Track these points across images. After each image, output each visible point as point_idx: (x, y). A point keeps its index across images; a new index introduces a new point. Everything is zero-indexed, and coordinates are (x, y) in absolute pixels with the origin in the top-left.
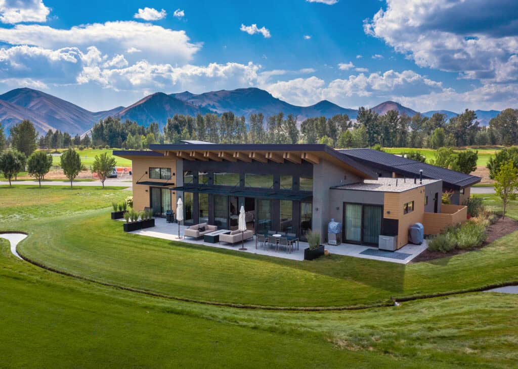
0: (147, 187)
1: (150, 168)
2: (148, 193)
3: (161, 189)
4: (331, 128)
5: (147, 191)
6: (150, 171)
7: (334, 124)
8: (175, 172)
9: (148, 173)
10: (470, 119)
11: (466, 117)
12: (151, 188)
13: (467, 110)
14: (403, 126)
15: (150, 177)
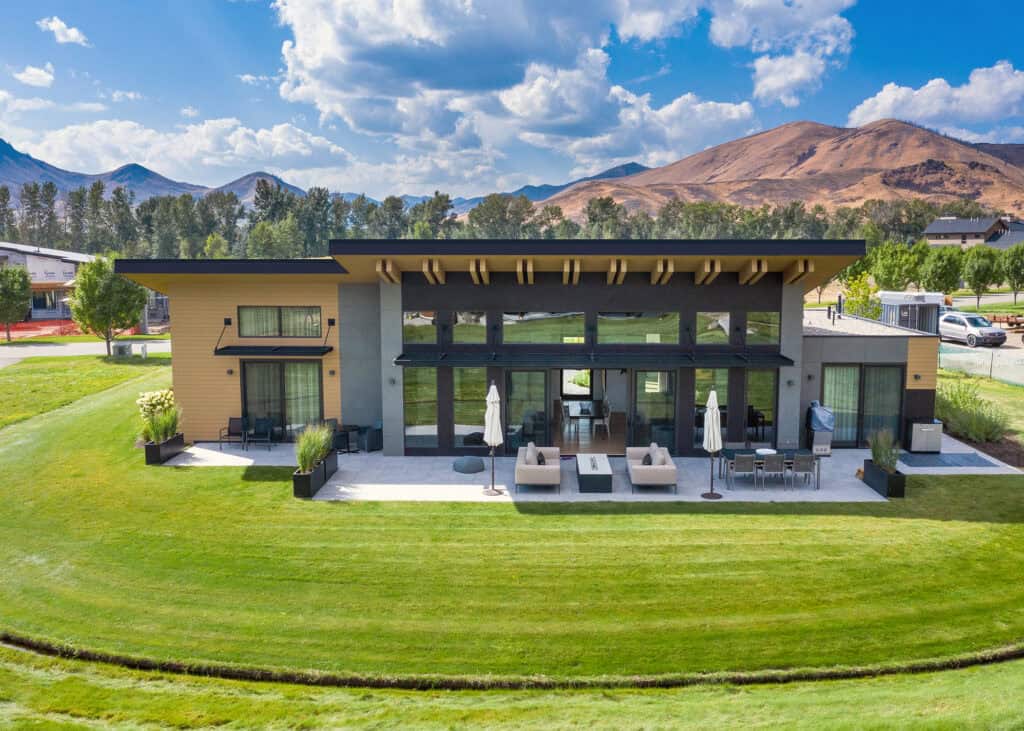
0: (234, 362)
1: (239, 308)
2: (236, 381)
3: (282, 365)
4: (204, 220)
5: (231, 372)
6: (239, 314)
7: (210, 210)
8: (335, 315)
9: (235, 321)
10: (445, 209)
11: (437, 204)
12: (243, 364)
13: (437, 193)
14: (338, 217)
15: (240, 336)
